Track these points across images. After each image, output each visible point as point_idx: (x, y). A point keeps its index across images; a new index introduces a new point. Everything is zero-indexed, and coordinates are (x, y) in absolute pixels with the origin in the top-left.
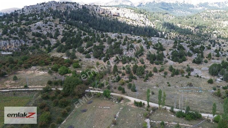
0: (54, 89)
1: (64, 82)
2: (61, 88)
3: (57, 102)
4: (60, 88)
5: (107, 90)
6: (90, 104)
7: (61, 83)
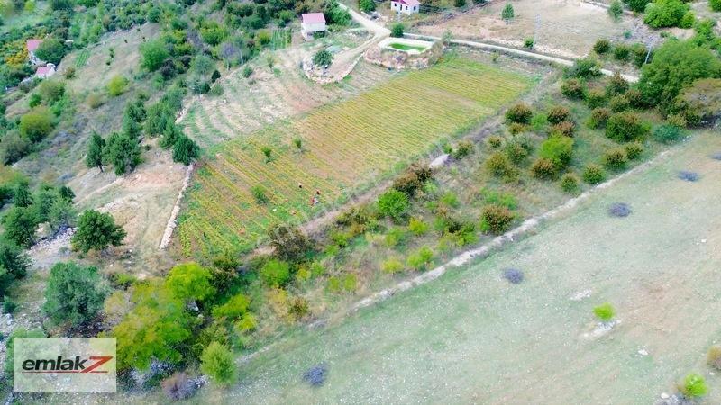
0: (610, 73)
2: (634, 75)
4: (629, 74)
7: (642, 58)
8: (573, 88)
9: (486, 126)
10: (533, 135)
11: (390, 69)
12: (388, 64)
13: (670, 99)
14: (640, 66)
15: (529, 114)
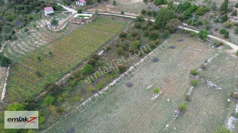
0: (147, 19)
1: (157, 14)
2: (154, 19)
3: (148, 33)
4: (152, 19)
5: (204, 30)
6: (180, 43)
7: (155, 14)
8: (137, 25)
9: (114, 40)
10: (128, 41)
11: (79, 24)
12: (78, 23)
13: (164, 26)
14: (155, 17)
15: (126, 34)
